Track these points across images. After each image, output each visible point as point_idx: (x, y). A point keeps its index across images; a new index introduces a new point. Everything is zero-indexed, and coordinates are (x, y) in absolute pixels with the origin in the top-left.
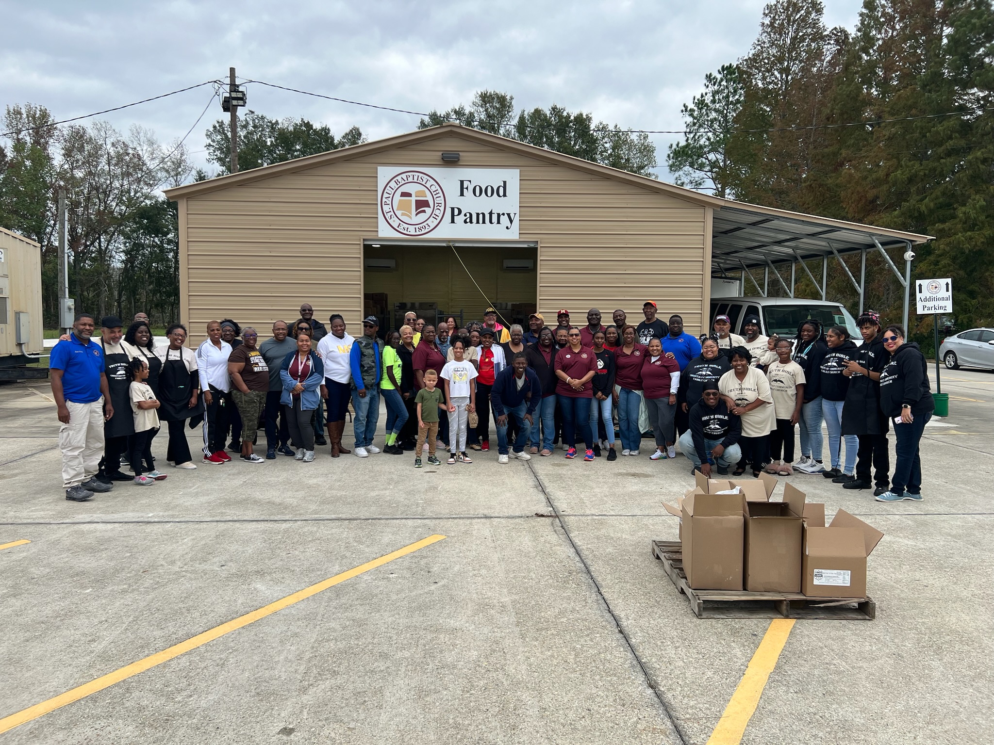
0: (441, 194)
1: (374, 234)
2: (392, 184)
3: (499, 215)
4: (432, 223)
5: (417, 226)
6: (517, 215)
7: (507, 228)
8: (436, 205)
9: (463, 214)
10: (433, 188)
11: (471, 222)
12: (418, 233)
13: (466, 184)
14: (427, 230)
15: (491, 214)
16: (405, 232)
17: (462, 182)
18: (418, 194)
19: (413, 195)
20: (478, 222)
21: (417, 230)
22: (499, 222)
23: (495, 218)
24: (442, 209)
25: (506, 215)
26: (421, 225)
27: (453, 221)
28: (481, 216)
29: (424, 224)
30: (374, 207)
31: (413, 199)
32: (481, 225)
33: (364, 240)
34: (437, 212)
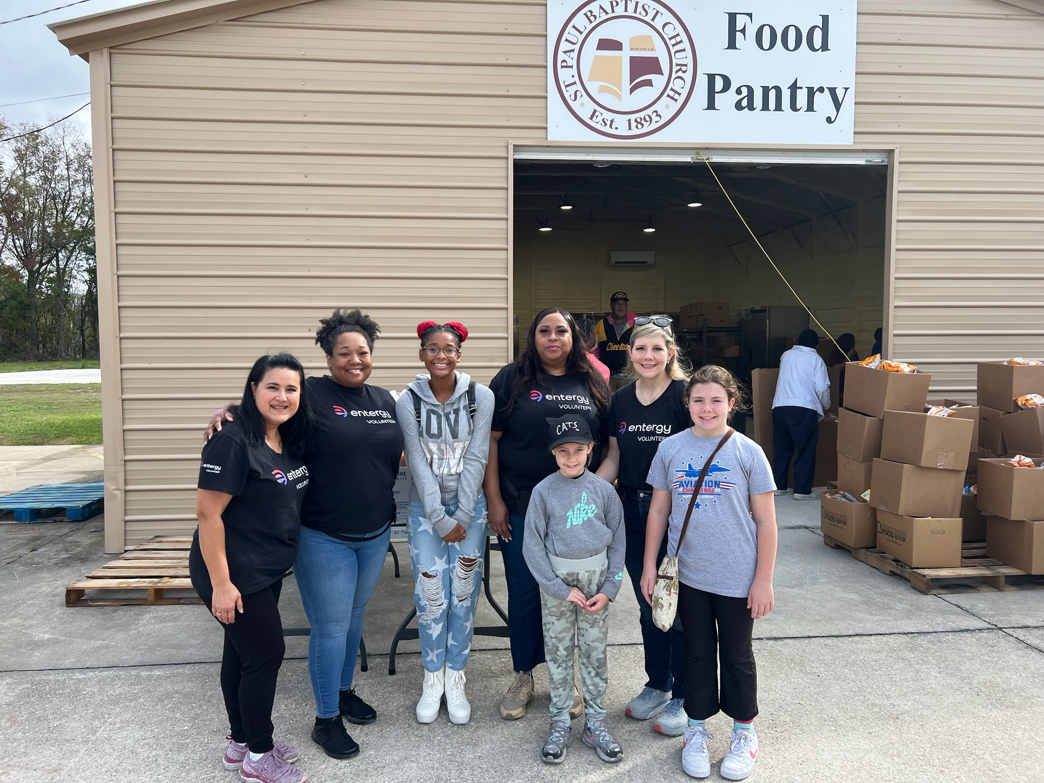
0: (686, 45)
1: (540, 133)
2: (580, 21)
3: (811, 92)
4: (667, 108)
5: (633, 117)
6: (851, 93)
7: (829, 120)
8: (675, 69)
9: (733, 88)
10: (669, 32)
11: (751, 107)
12: (635, 132)
13: (741, 22)
14: (654, 126)
15: (794, 88)
16: (607, 129)
17: (732, 17)
18: (636, 42)
19: (626, 46)
20: (765, 107)
21: (633, 124)
22: (810, 108)
23: (802, 98)
24: (688, 77)
25: (826, 91)
26: (642, 115)
27: (711, 105)
28: (772, 94)
29: (649, 111)
30: (540, 71)
31: (626, 54)
32: (772, 114)
33: (517, 148)
34: (677, 84)
